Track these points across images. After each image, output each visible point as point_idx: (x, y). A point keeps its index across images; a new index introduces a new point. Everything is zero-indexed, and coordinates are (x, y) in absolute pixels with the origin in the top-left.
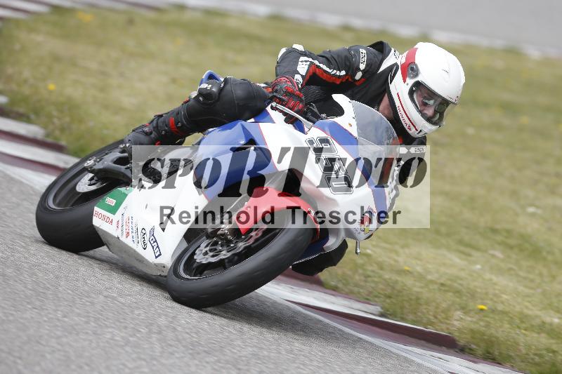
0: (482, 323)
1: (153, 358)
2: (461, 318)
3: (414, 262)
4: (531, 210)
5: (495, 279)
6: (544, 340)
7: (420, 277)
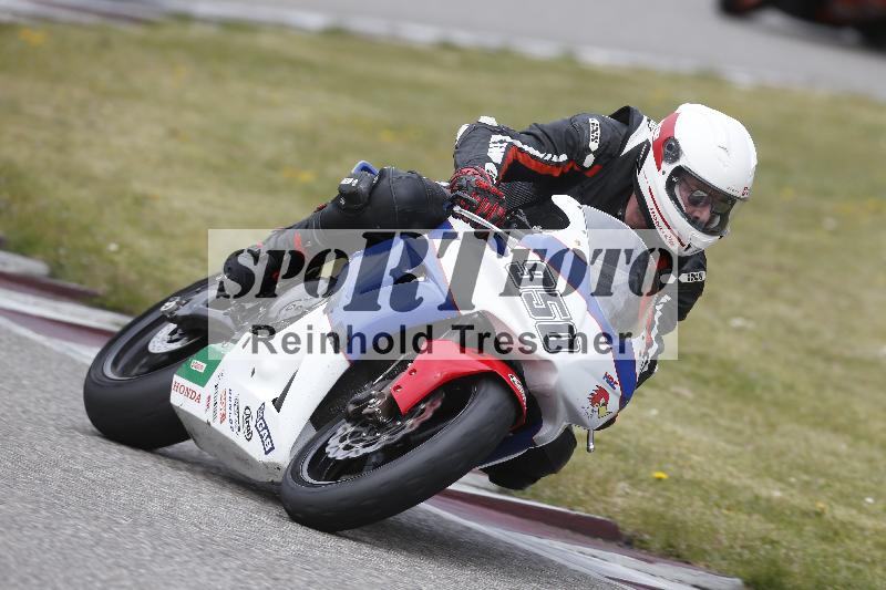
0: (660, 501)
1: (140, 565)
2: (627, 493)
4: (737, 322)
5: (680, 431)
6: (757, 525)
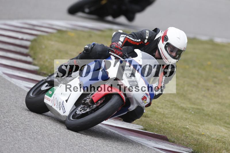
3: (206, 131)
7: (209, 137)
